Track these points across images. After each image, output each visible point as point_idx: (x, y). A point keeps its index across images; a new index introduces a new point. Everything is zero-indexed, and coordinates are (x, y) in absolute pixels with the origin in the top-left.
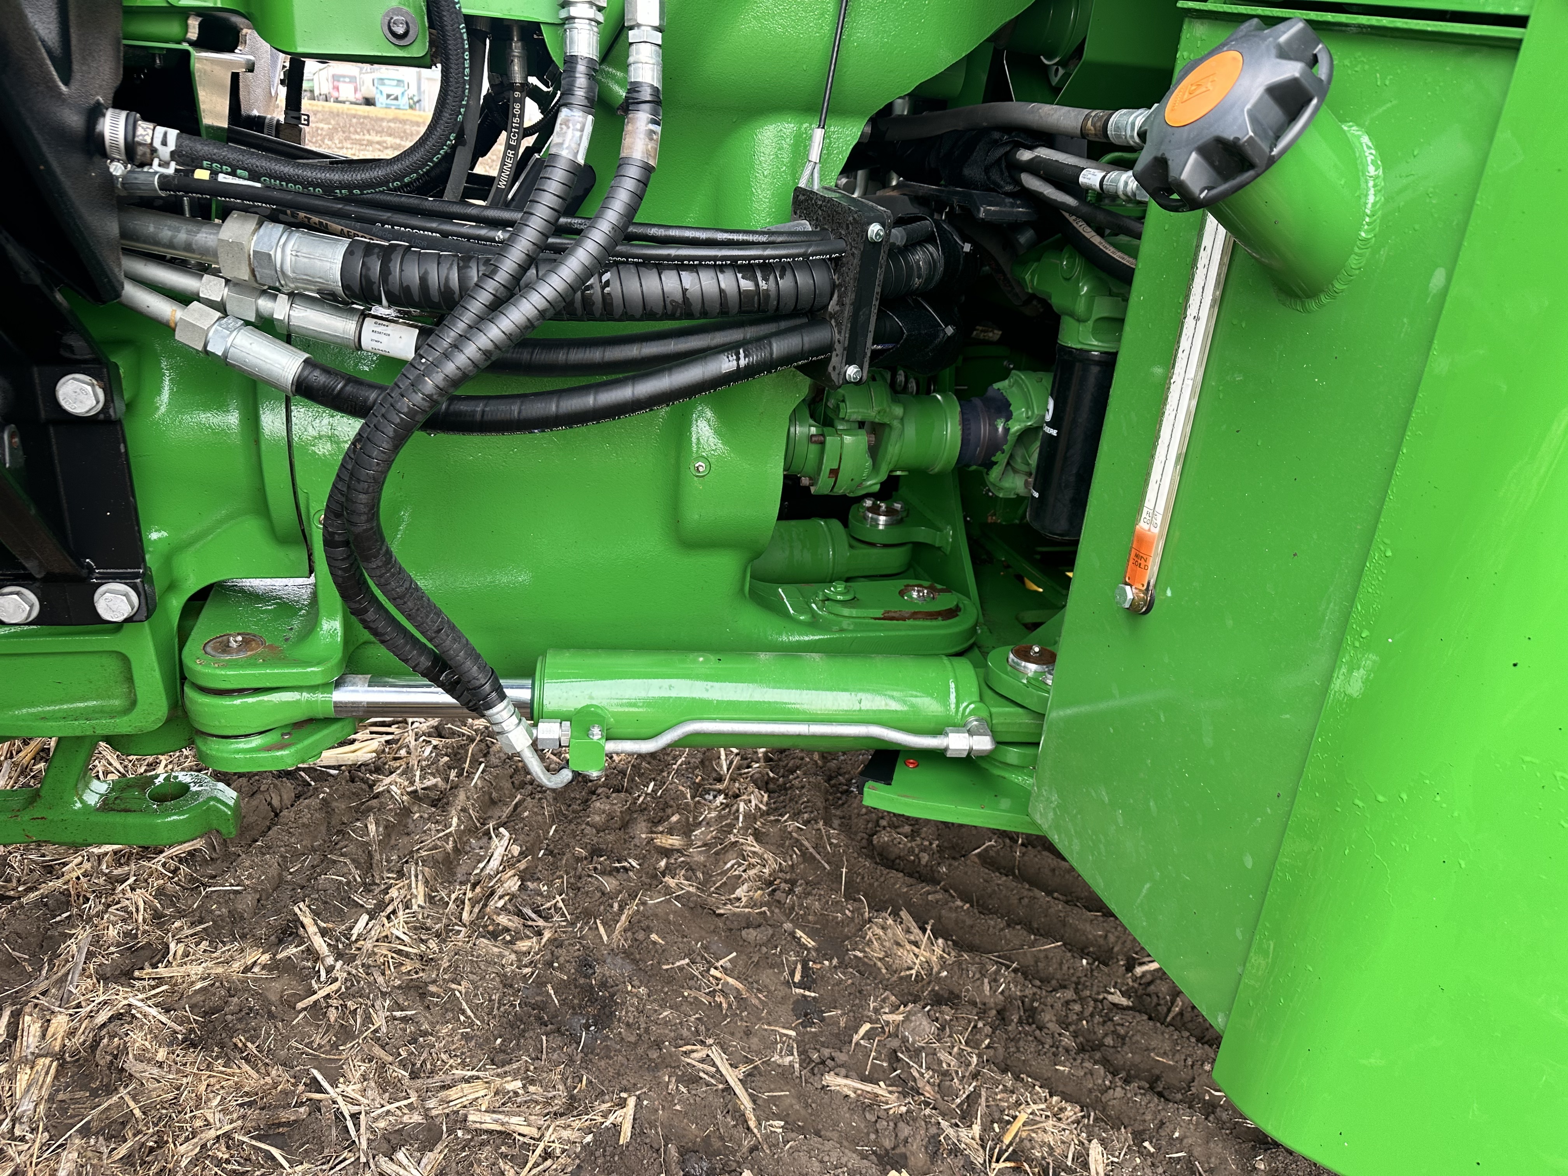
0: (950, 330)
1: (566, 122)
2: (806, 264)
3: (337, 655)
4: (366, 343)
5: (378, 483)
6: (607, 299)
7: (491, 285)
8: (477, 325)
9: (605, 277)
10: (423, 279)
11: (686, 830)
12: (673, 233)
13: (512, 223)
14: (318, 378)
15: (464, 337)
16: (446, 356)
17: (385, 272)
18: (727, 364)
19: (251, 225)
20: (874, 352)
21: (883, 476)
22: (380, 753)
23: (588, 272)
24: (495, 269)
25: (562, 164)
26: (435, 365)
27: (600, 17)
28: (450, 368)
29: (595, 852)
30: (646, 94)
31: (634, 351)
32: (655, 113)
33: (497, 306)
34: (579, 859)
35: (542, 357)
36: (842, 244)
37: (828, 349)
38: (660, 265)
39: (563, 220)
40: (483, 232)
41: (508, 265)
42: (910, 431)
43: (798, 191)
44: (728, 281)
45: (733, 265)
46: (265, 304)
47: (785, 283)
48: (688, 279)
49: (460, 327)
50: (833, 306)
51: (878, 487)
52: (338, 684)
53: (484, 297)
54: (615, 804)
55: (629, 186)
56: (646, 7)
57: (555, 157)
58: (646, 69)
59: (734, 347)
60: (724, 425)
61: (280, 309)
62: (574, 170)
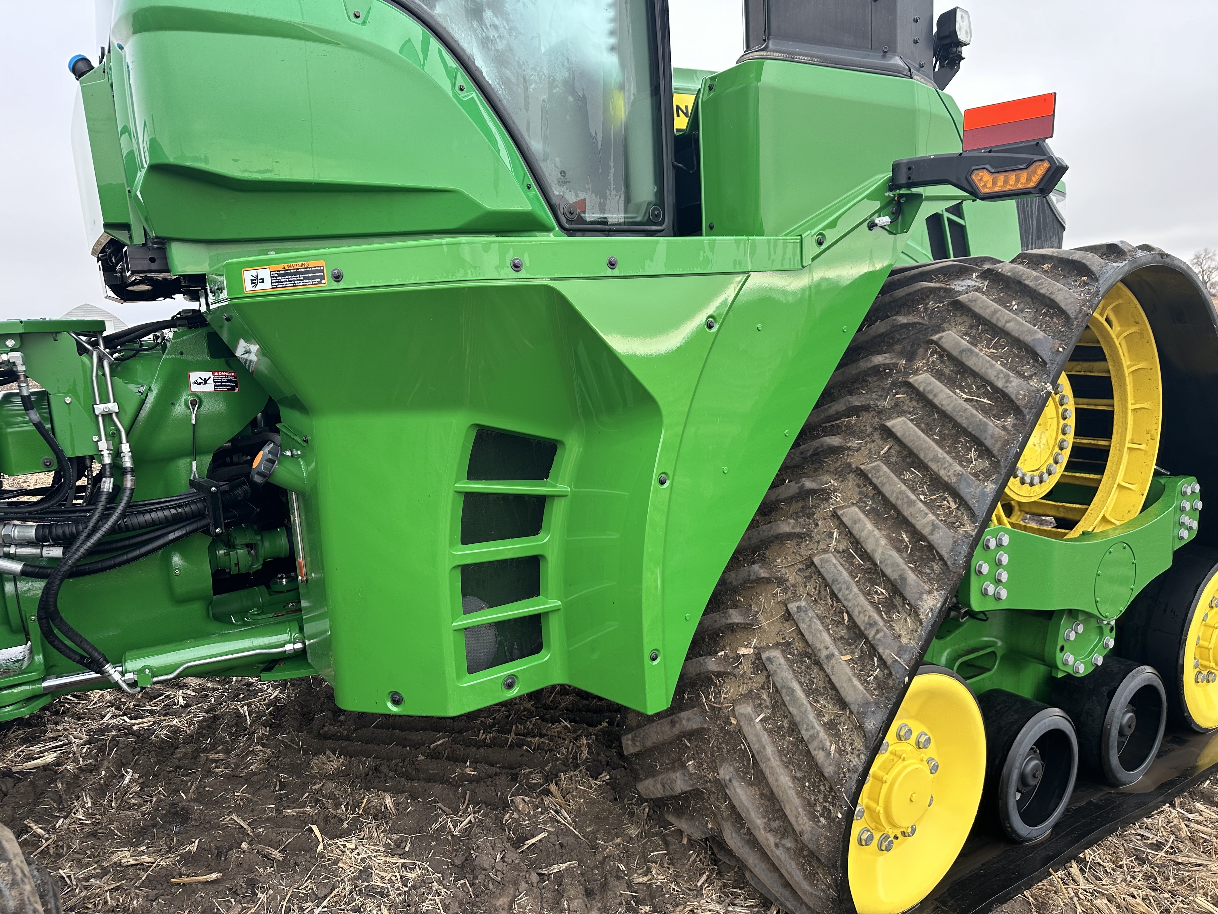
0: (258, 510)
1: (105, 482)
2: (193, 502)
3: (43, 667)
4: (44, 555)
5: (57, 594)
6: (126, 526)
7: (87, 531)
8: (83, 543)
9: (125, 520)
10: (64, 532)
11: (227, 752)
12: (146, 502)
13: (92, 509)
14: (29, 569)
15: (79, 547)
16: (74, 553)
17: (50, 532)
20: (225, 523)
21: (261, 562)
22: (58, 758)
23: (119, 518)
24: (87, 526)
25: (105, 493)
26: (71, 556)
27: (111, 452)
28: (76, 556)
29: (178, 767)
30: (129, 470)
31: (140, 539)
32: (132, 474)
33: (89, 536)
34: (170, 772)
35: (107, 547)
36: (204, 495)
37: (208, 525)
38: (143, 513)
39: (108, 506)
40: (82, 514)
41: (91, 524)
42: (267, 544)
43: (190, 480)
44: (167, 513)
45: (169, 507)
46: (6, 550)
47: (187, 509)
48: (153, 515)
49: (78, 544)
50: (206, 512)
51: (261, 567)
52: (44, 680)
53: (85, 535)
54: (189, 749)
55: (127, 495)
56: (125, 447)
57: (103, 491)
58: (128, 463)
59: (174, 531)
60: (184, 556)
61: (12, 550)
62: (109, 493)
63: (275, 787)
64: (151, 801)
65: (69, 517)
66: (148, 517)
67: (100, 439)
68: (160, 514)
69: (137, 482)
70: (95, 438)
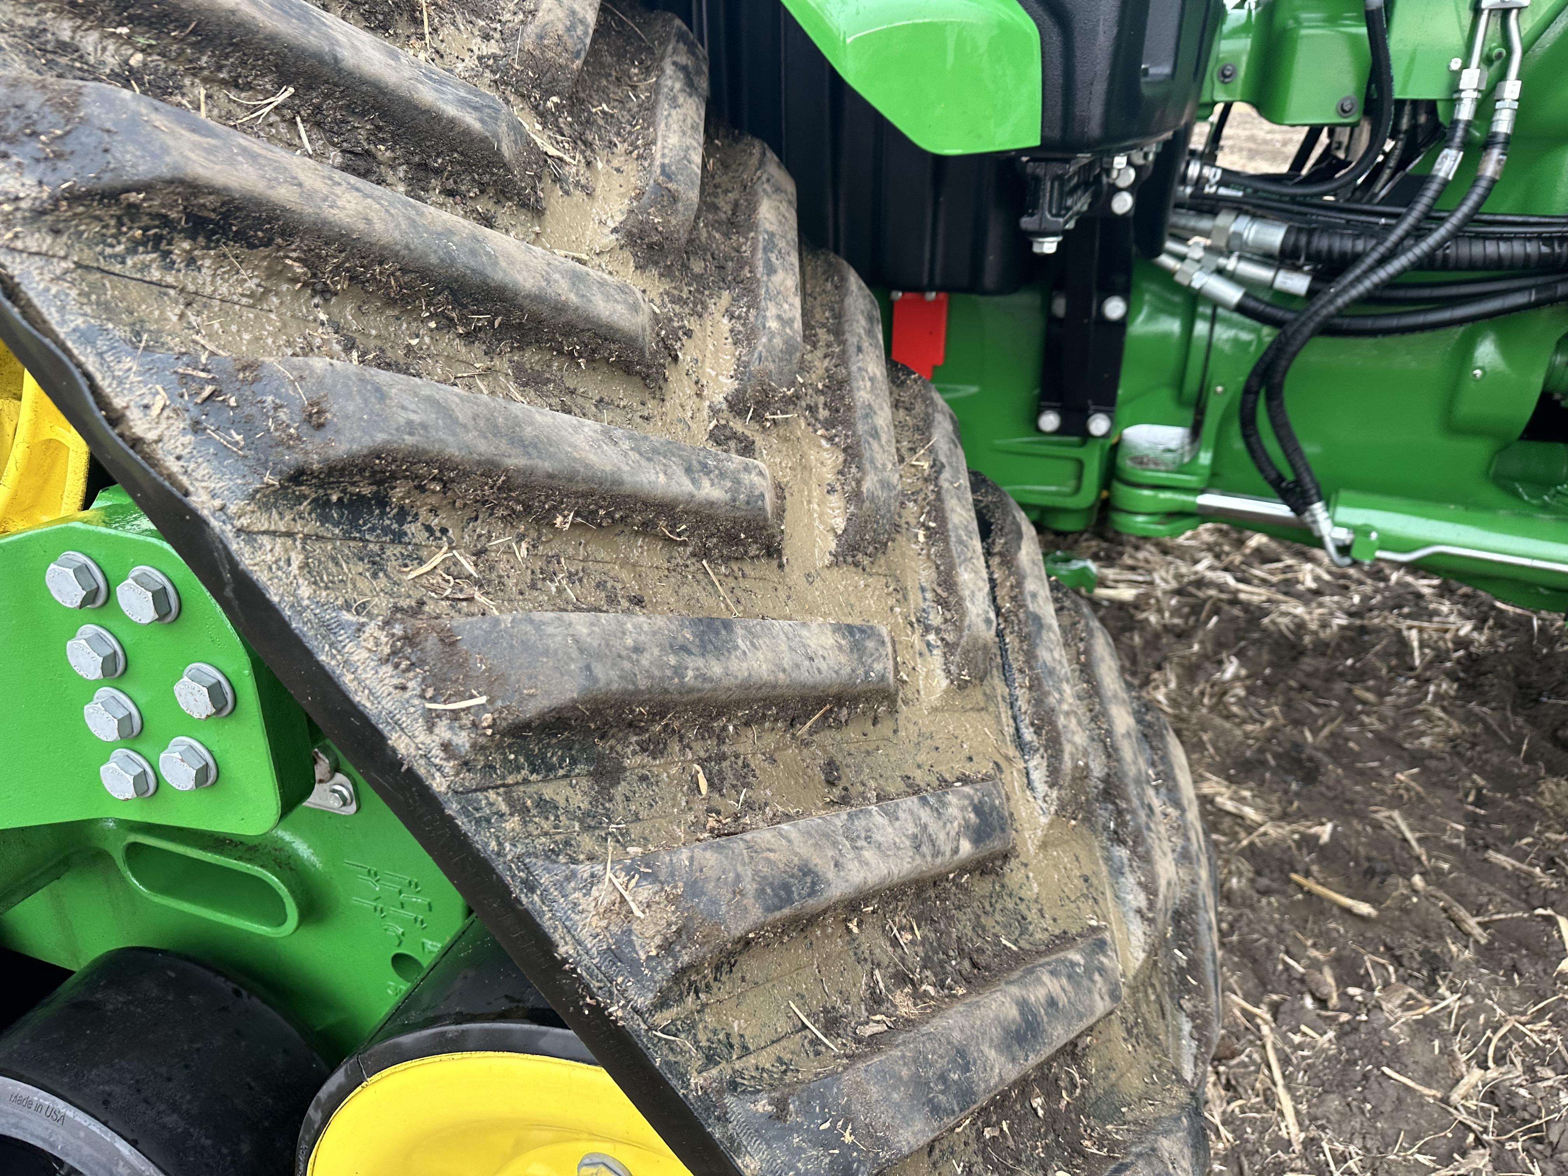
1: (1446, 157)
3: (1207, 472)
4: (1276, 283)
6: (1446, 257)
7: (1381, 249)
9: (1454, 247)
10: (1330, 247)
14: (1251, 303)
17: (1309, 243)
18: (1520, 299)
19: (1232, 217)
23: (1441, 243)
25: (1438, 181)
27: (1480, 96)
29: (1303, 688)
30: (1501, 139)
32: (1504, 148)
33: (1383, 261)
34: (1291, 688)
38: (1485, 237)
39: (1432, 213)
40: (1374, 220)
41: (1393, 238)
44: (1531, 248)
45: (1539, 237)
46: (1222, 261)
48: (1503, 246)
49: (1358, 272)
52: (1202, 491)
54: (1322, 664)
55: (1479, 191)
56: (1512, 89)
57: (1435, 177)
58: (1503, 124)
59: (1528, 288)
60: (1504, 347)
61: (1231, 264)
62: (1446, 183)
63: (1467, 795)
64: (1262, 723)
65: (1348, 221)
66: (1491, 248)
67: (1466, 65)
68: (1517, 248)
69: (1506, 168)
70: (1456, 64)
